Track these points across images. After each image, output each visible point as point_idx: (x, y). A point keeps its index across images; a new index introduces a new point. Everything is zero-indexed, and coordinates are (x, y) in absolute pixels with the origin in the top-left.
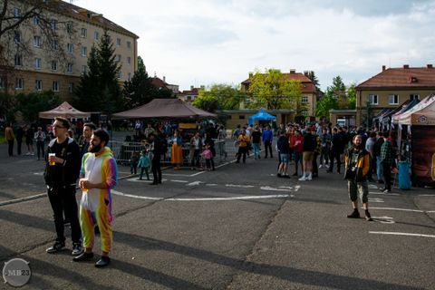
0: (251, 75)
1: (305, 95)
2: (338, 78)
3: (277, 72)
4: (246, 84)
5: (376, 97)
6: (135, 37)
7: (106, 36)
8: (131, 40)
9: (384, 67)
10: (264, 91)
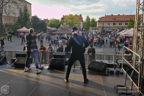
0: (64, 16)
1: (80, 22)
2: (88, 16)
3: (72, 15)
4: (63, 19)
5: (103, 24)
6: (31, 4)
7: (26, 5)
8: (30, 5)
9: (106, 15)
10: (69, 21)
